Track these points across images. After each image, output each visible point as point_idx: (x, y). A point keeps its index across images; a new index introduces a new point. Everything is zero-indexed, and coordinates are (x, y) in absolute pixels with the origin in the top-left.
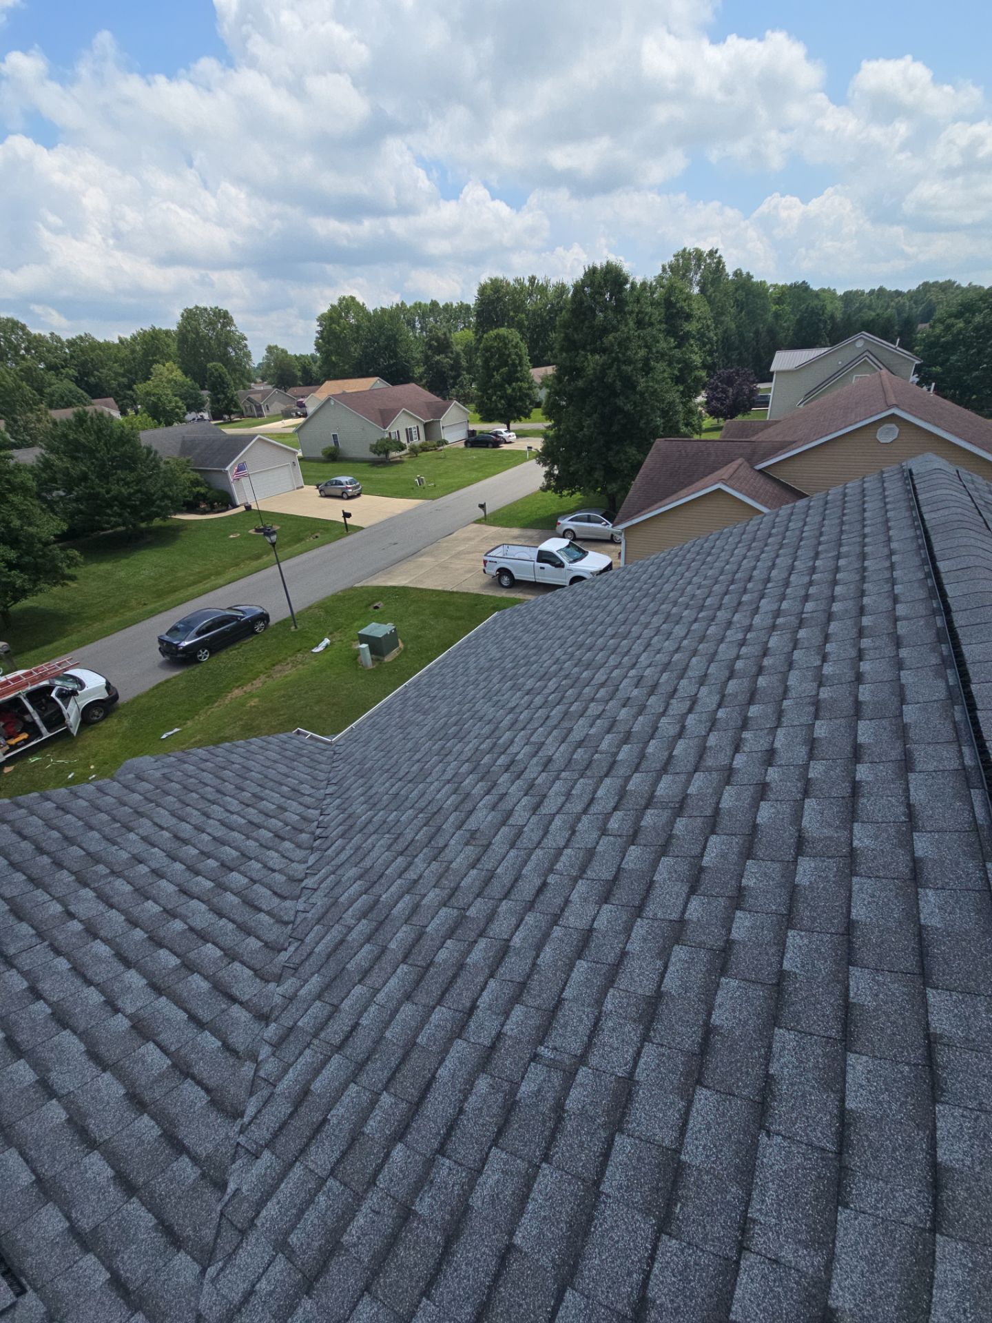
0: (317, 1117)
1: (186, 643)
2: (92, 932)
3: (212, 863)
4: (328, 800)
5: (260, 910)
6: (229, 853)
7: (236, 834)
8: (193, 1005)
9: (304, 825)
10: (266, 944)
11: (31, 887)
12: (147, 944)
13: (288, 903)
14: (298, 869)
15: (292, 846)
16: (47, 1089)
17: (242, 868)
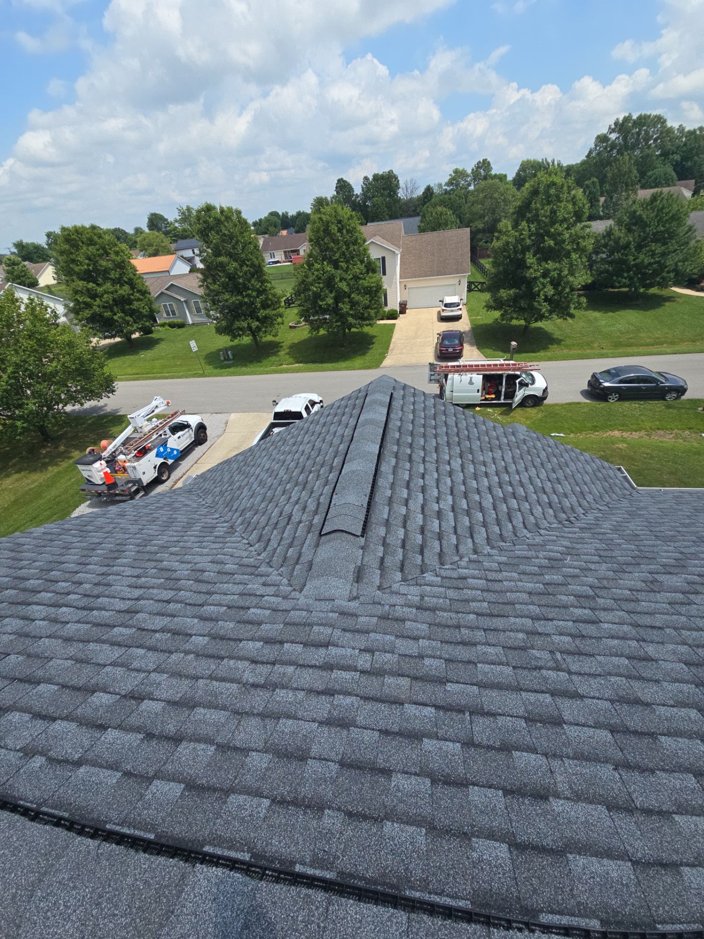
0: (461, 586)
1: (607, 384)
2: (451, 474)
3: (510, 489)
4: (595, 511)
5: (511, 522)
6: (521, 491)
7: (531, 487)
8: (459, 525)
9: (569, 512)
10: (501, 535)
11: (446, 444)
12: (462, 493)
13: (525, 531)
14: (545, 524)
15: (553, 514)
16: (406, 503)
17: (520, 501)
